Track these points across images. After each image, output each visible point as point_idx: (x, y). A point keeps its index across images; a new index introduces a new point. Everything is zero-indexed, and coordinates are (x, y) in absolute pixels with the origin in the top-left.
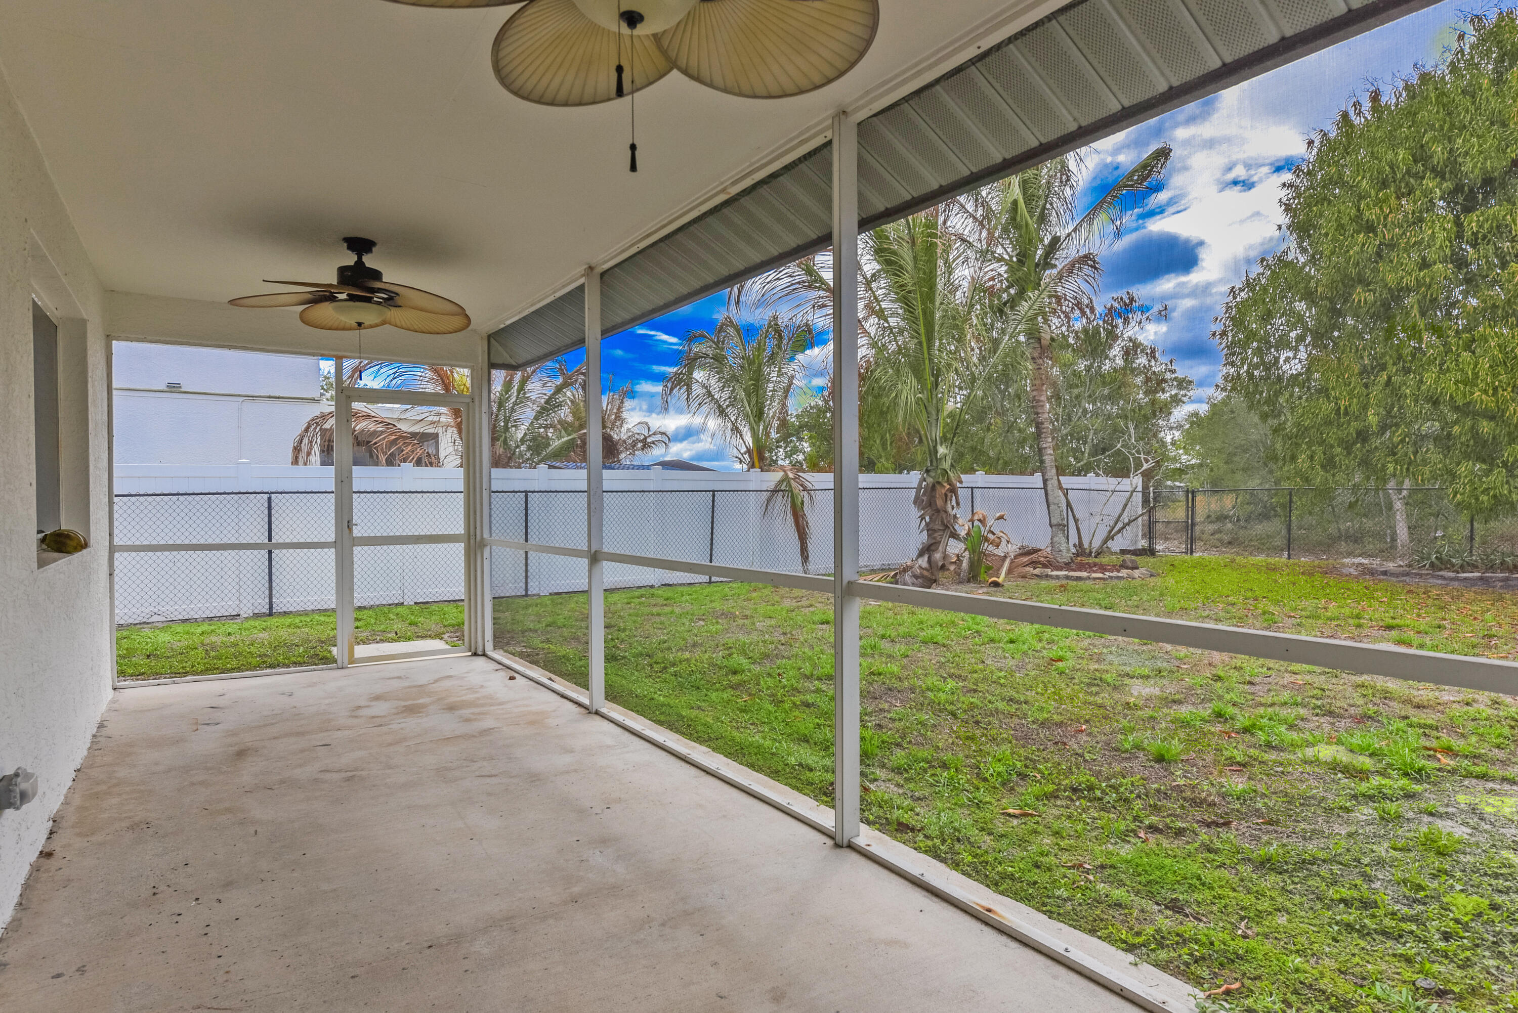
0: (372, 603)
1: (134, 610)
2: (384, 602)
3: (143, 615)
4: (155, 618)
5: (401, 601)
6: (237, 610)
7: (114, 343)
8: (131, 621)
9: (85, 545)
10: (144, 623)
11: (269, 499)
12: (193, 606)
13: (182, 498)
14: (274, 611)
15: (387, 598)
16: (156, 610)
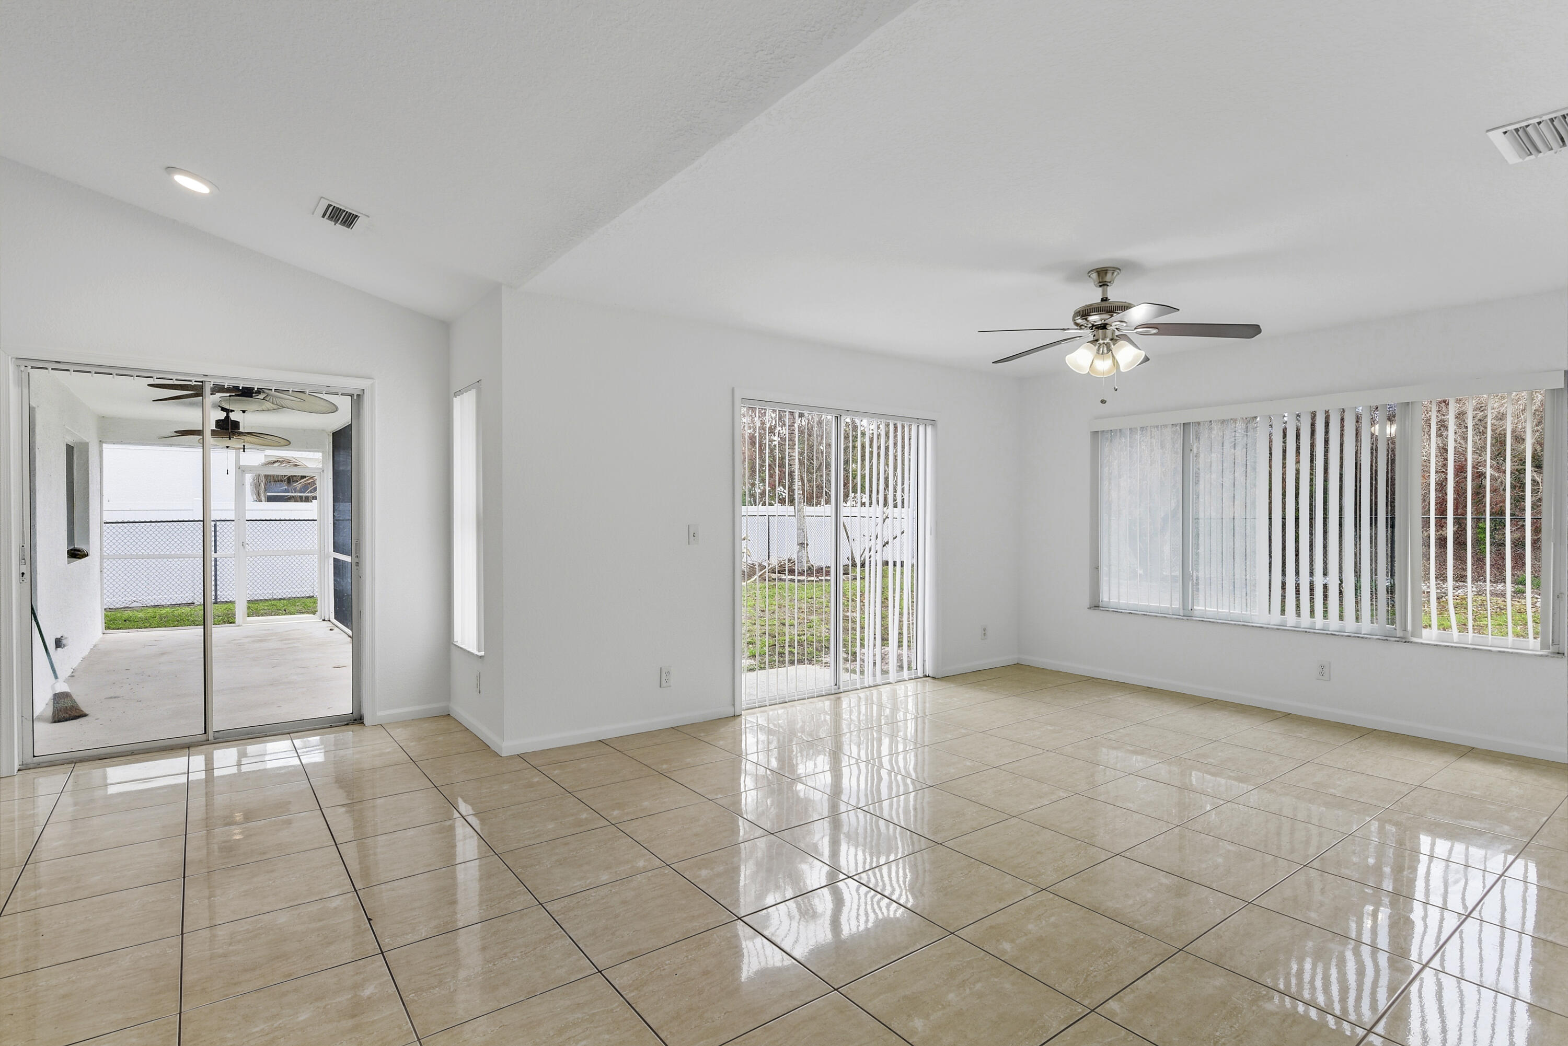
0: (289, 596)
1: (120, 598)
2: (299, 596)
3: (126, 602)
4: (135, 605)
5: (312, 595)
6: (192, 599)
7: (104, 446)
8: (118, 606)
9: (87, 555)
10: (128, 607)
11: (215, 525)
12: (161, 596)
13: (153, 524)
14: (218, 601)
15: (301, 593)
16: (135, 599)
